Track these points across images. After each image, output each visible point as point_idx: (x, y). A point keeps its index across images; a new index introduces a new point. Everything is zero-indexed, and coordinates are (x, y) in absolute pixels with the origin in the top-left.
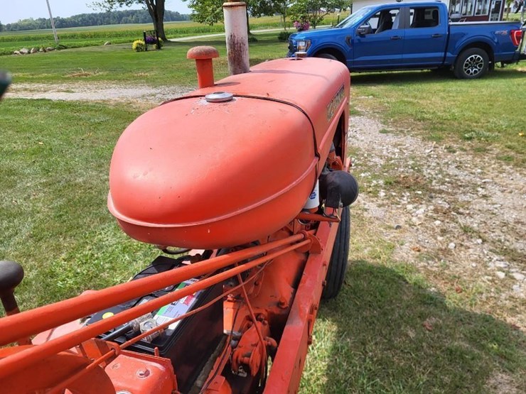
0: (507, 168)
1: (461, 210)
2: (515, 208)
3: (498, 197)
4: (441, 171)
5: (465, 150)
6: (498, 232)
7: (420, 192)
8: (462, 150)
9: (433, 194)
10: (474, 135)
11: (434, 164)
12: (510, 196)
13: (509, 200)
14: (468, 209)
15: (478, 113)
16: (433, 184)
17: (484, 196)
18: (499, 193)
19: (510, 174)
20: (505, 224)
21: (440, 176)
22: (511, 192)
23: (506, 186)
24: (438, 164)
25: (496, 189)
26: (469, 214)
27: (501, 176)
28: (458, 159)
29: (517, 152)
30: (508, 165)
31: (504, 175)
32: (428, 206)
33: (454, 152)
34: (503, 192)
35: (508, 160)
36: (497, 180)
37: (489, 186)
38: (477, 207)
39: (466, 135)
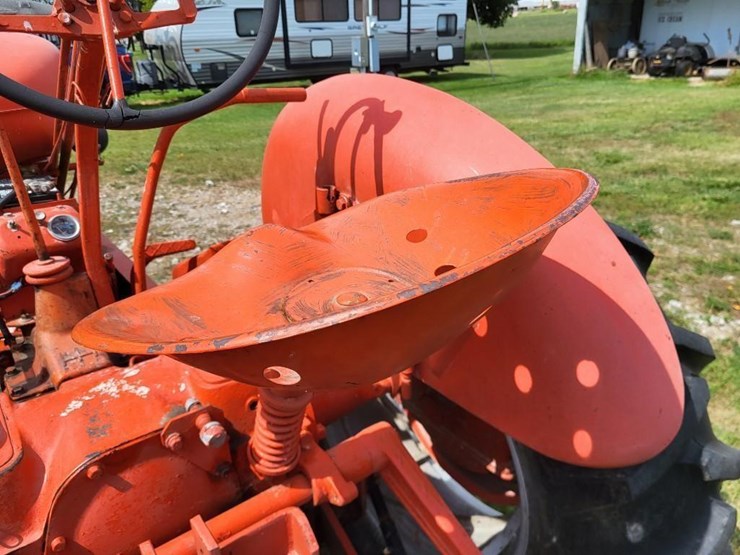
0: (187, 188)
1: (165, 233)
2: (213, 217)
3: (192, 213)
4: (120, 208)
5: (134, 183)
6: (209, 238)
7: (111, 231)
8: (131, 183)
9: (127, 229)
10: (136, 168)
11: (107, 204)
12: (202, 209)
13: (204, 213)
14: (170, 230)
15: (126, 147)
16: (120, 219)
17: (180, 216)
18: (192, 211)
19: (192, 192)
20: (211, 231)
21: (123, 212)
22: (202, 206)
23: (195, 202)
24: (113, 202)
25: (188, 208)
26: (174, 234)
27: (185, 196)
28: (132, 193)
29: (189, 173)
30: (186, 185)
31: (188, 195)
32: (128, 240)
33: (124, 187)
34: (194, 208)
35: (184, 182)
36: (183, 200)
37: (179, 207)
38: (179, 226)
39: (127, 170)
